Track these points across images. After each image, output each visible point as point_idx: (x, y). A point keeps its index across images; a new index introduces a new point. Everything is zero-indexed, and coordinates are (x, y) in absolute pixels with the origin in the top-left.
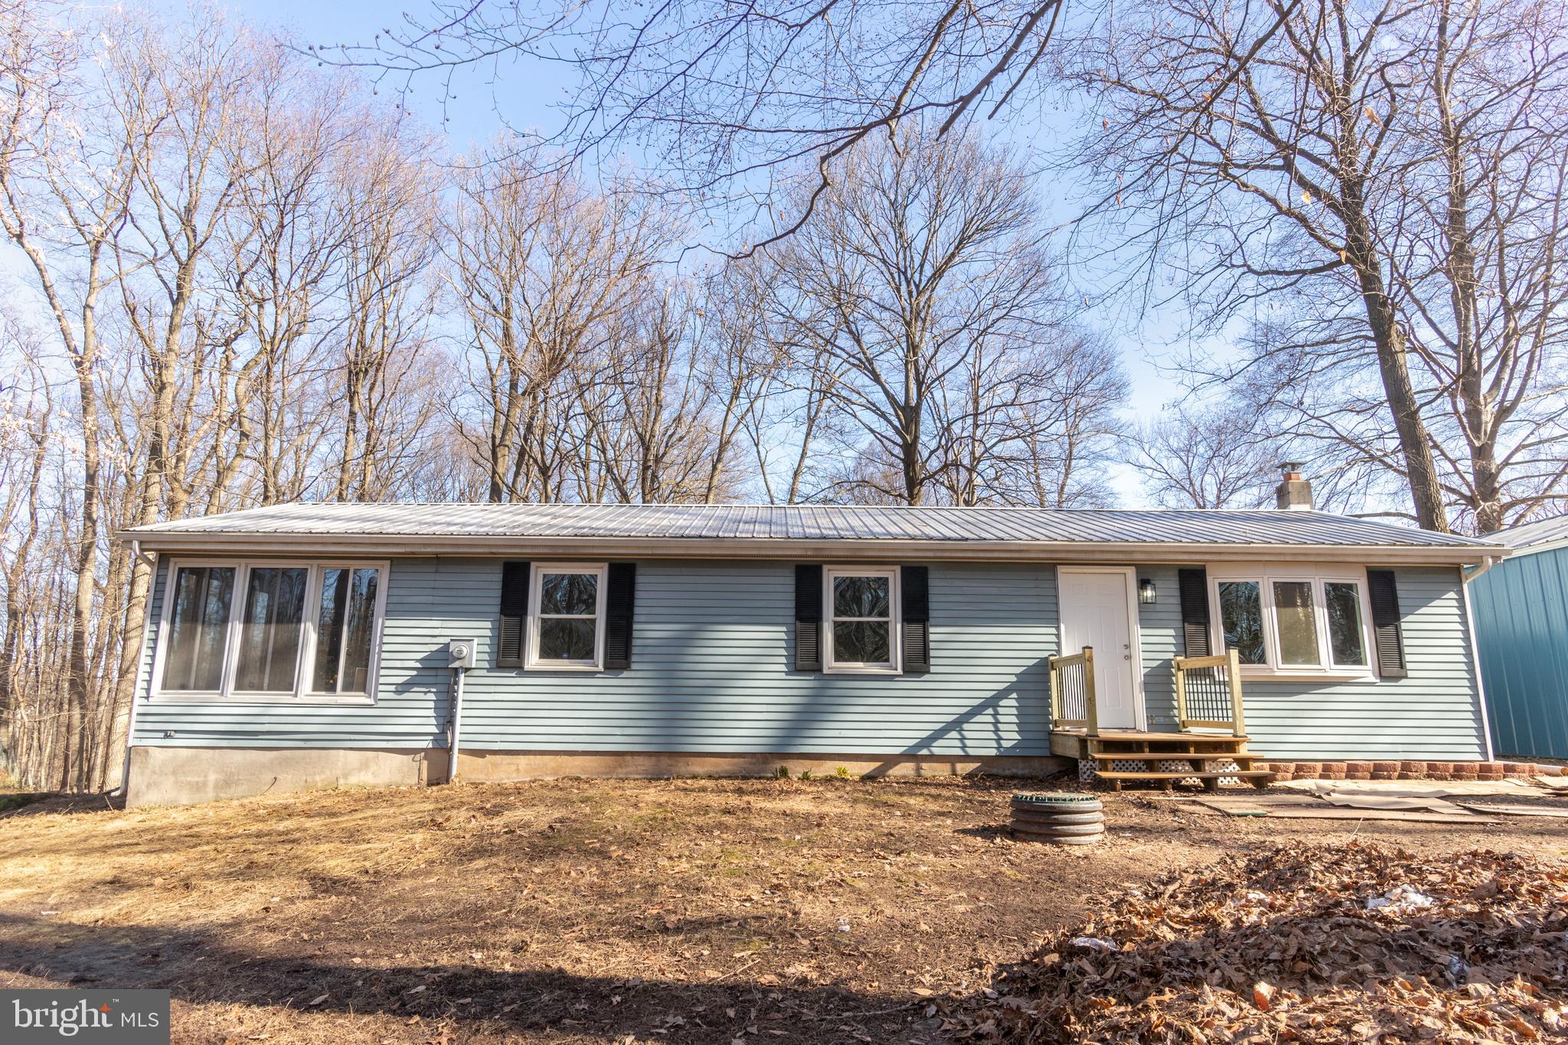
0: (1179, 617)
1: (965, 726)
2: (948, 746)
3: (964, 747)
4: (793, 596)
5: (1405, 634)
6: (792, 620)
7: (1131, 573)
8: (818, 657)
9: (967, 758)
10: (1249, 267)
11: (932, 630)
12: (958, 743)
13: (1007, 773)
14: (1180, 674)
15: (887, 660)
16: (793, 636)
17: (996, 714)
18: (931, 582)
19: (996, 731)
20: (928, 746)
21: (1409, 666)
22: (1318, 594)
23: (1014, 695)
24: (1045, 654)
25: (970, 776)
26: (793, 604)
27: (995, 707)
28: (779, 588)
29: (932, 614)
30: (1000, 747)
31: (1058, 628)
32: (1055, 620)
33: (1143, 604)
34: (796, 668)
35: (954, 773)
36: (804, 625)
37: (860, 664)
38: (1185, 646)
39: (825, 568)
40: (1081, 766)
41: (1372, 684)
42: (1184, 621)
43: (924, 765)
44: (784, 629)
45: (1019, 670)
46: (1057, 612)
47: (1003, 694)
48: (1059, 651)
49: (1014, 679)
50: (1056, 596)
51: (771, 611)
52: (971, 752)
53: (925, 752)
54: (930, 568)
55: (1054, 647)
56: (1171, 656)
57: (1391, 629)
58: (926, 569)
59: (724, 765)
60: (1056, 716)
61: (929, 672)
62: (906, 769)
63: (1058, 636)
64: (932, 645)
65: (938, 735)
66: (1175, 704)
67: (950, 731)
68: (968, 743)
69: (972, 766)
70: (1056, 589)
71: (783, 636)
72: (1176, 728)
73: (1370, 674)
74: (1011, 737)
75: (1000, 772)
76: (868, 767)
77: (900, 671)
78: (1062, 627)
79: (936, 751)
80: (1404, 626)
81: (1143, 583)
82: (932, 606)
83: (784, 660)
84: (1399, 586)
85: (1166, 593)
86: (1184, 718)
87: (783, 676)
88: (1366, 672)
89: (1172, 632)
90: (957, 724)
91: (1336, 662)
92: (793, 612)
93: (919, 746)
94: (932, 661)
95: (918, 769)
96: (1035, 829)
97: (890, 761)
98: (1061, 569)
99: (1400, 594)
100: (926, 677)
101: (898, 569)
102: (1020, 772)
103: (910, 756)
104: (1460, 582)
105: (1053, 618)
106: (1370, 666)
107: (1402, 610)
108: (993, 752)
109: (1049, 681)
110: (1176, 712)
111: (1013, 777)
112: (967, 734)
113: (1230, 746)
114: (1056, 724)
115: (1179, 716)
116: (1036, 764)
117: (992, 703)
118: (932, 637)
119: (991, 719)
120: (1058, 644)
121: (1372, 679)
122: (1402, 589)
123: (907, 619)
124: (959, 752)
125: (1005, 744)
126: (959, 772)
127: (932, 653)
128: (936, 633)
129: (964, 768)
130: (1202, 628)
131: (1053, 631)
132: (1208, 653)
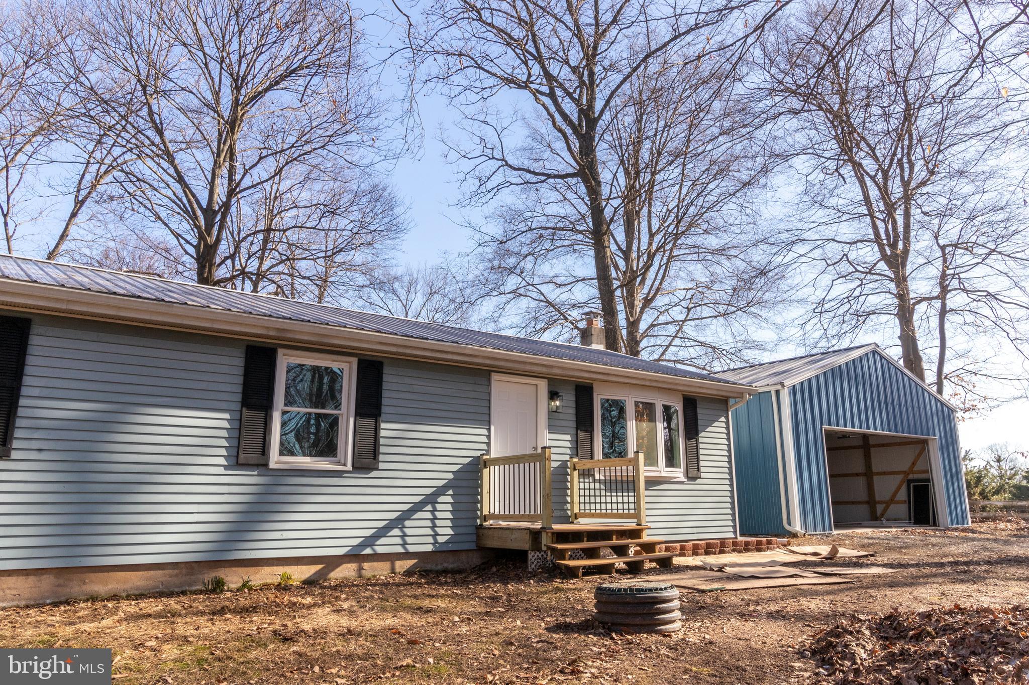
0: (574, 424)
1: (407, 523)
2: (388, 544)
3: (404, 544)
4: (240, 380)
5: (701, 446)
6: (237, 406)
7: (543, 385)
8: (264, 450)
9: (407, 555)
10: (506, 162)
11: (383, 425)
12: (398, 540)
13: (439, 567)
14: (576, 473)
15: (335, 455)
16: (236, 425)
17: (435, 510)
18: (385, 378)
19: (434, 527)
20: (371, 545)
21: (702, 469)
22: (659, 412)
23: (451, 492)
24: (478, 454)
25: (409, 573)
26: (239, 389)
27: (434, 503)
28: (225, 369)
29: (384, 409)
30: (436, 542)
31: (489, 430)
32: (486, 422)
33: (552, 413)
34: (236, 462)
35: (393, 571)
36: (252, 413)
37: (307, 459)
38: (576, 450)
39: (280, 352)
40: (530, 556)
41: (682, 483)
42: (577, 429)
43: (366, 565)
44: (227, 416)
45: (455, 468)
46: (489, 415)
47: (440, 491)
48: (488, 451)
49: (451, 476)
50: (489, 401)
51: (212, 395)
52: (411, 549)
53: (368, 551)
54: (386, 362)
55: (484, 447)
56: (567, 458)
57: (694, 441)
58: (381, 364)
59: (136, 580)
60: (485, 512)
61: (377, 469)
62: (347, 571)
63: (489, 437)
64: (382, 441)
65: (382, 532)
66: (569, 499)
67: (392, 528)
68: (409, 540)
69: (409, 563)
70: (489, 394)
71: (226, 424)
72: (567, 520)
73: (681, 475)
74: (446, 532)
75: (434, 567)
76: (308, 571)
77: (349, 467)
78: (492, 428)
79: (380, 550)
80: (701, 440)
81: (553, 395)
82: (384, 401)
83: (224, 452)
84: (699, 411)
85: (566, 404)
86: (576, 510)
87: (221, 470)
88: (678, 473)
89: (568, 437)
90: (398, 522)
91: (667, 466)
92: (239, 397)
93: (363, 545)
94: (382, 457)
95: (361, 569)
96: (638, 620)
97: (332, 562)
98: (495, 377)
99: (699, 417)
100: (374, 474)
101: (355, 361)
102: (451, 566)
103: (354, 556)
104: (727, 411)
105: (484, 419)
106: (681, 470)
107: (700, 428)
108: (429, 548)
109: (481, 478)
110: (569, 506)
111: (445, 572)
112: (408, 531)
113: (635, 534)
114: (485, 518)
115: (572, 509)
116: (463, 557)
117: (431, 500)
118: (383, 433)
119: (429, 515)
120: (488, 444)
121: (683, 479)
122: (702, 413)
123: (360, 413)
124: (400, 550)
125: (441, 539)
126: (398, 570)
127: (382, 449)
128: (387, 429)
129: (402, 565)
130: (588, 435)
131: (485, 432)
132: (592, 457)
